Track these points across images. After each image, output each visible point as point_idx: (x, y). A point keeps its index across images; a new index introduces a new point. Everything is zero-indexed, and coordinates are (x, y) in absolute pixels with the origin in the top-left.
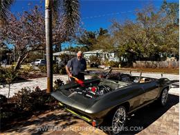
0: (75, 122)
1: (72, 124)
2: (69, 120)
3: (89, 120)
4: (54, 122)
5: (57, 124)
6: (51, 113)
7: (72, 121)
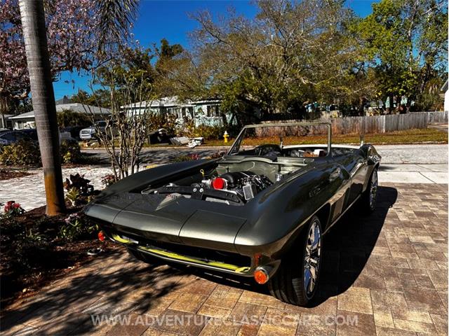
0: (173, 286)
1: (165, 291)
2: (150, 281)
3: (239, 271)
4: (104, 296)
5: (116, 300)
6: (82, 272)
7: (161, 283)
